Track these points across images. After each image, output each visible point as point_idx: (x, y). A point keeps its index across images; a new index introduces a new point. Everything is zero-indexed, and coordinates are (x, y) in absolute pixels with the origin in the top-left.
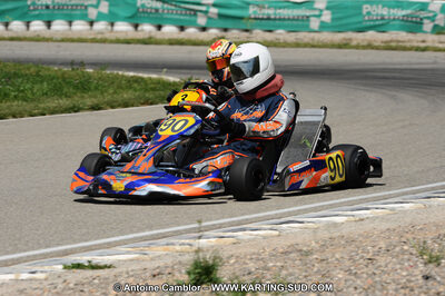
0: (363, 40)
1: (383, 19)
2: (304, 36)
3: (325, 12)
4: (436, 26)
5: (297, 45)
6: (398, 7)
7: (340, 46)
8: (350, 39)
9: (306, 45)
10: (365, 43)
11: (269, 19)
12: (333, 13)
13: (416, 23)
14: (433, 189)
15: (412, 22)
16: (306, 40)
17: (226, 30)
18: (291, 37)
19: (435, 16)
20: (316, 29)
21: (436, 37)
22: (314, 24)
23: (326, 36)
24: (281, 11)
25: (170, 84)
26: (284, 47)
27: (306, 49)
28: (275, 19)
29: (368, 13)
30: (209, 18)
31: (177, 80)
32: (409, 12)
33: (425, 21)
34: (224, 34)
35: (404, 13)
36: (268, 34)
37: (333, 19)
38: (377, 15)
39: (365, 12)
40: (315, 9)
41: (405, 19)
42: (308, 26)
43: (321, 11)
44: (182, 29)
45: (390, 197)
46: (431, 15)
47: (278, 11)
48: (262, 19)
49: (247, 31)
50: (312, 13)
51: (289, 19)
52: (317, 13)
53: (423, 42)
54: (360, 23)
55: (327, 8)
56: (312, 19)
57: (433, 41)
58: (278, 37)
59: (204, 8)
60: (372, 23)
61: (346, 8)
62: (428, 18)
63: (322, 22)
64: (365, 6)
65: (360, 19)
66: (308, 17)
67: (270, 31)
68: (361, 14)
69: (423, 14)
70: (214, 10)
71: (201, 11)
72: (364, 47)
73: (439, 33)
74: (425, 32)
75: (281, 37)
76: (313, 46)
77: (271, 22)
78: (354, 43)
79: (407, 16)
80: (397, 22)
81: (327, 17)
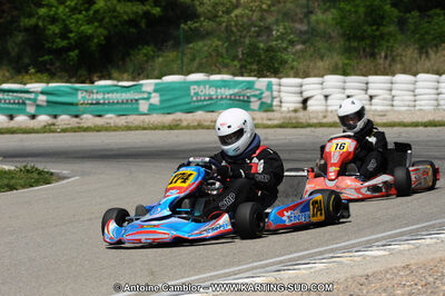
0: (193, 121)
1: (211, 99)
2: (134, 119)
3: (153, 95)
4: (262, 104)
5: (128, 128)
6: (225, 87)
7: (171, 128)
8: (180, 120)
9: (137, 128)
10: (195, 123)
11: (98, 103)
12: (161, 95)
13: (244, 101)
14: (281, 262)
15: (239, 100)
16: (136, 123)
17: (55, 117)
18: (122, 121)
19: (262, 94)
20: (146, 112)
21: (265, 115)
22: (144, 107)
23: (156, 118)
24: (110, 95)
25: (6, 173)
26: (115, 130)
27: (137, 132)
28: (104, 104)
29: (196, 94)
30: (38, 106)
31: (13, 168)
32: (236, 91)
33: (252, 99)
34: (54, 121)
35: (231, 92)
36: (98, 119)
37: (161, 102)
38: (205, 95)
39: (192, 92)
40: (144, 92)
41: (232, 98)
42: (137, 109)
43: (150, 93)
44: (11, 117)
45: (240, 272)
46: (257, 93)
47: (107, 96)
48: (92, 104)
49: (77, 116)
50: (140, 96)
51: (118, 103)
52: (146, 96)
54: (190, 103)
55: (155, 91)
56: (141, 102)
57: (262, 119)
58: (109, 121)
59: (32, 96)
60: (200, 104)
61: (174, 89)
62: (255, 96)
63: (151, 105)
64: (192, 87)
65: (188, 100)
66: (136, 100)
67: (100, 116)
68: (189, 95)
69: (249, 93)
70: (42, 98)
71: (29, 99)
72: (195, 128)
73: (266, 111)
74: (254, 110)
75: (112, 121)
76: (144, 129)
77: (100, 107)
78: (185, 124)
79: (235, 95)
80: (225, 101)
81: (155, 99)
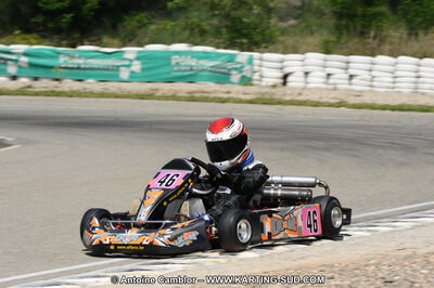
1: (191, 69)
2: (112, 86)
3: (135, 62)
4: (243, 77)
6: (207, 58)
8: (157, 90)
10: (170, 94)
11: (79, 68)
12: (143, 63)
13: (225, 74)
15: (220, 73)
17: (36, 79)
19: (243, 67)
20: (126, 79)
21: (241, 88)
22: (124, 74)
24: (92, 61)
28: (85, 69)
29: (177, 64)
30: (20, 67)
32: (217, 63)
33: (233, 72)
35: (212, 63)
36: (77, 83)
37: (143, 70)
38: (186, 66)
39: (173, 62)
40: (125, 59)
41: (213, 70)
42: (117, 76)
43: (131, 61)
46: (238, 66)
47: (88, 61)
48: (73, 68)
49: (57, 80)
50: (122, 63)
51: (99, 69)
52: (127, 63)
53: (229, 93)
54: (168, 73)
55: (138, 59)
56: (122, 68)
59: (14, 57)
60: (180, 74)
61: (156, 58)
62: (236, 69)
63: (132, 72)
64: (173, 57)
65: (168, 69)
66: (118, 67)
67: (80, 81)
68: (169, 64)
69: (230, 66)
70: (24, 59)
72: (169, 98)
73: (245, 85)
74: (234, 83)
77: (81, 72)
78: (159, 94)
79: (216, 67)
80: (206, 73)
81: (137, 67)
